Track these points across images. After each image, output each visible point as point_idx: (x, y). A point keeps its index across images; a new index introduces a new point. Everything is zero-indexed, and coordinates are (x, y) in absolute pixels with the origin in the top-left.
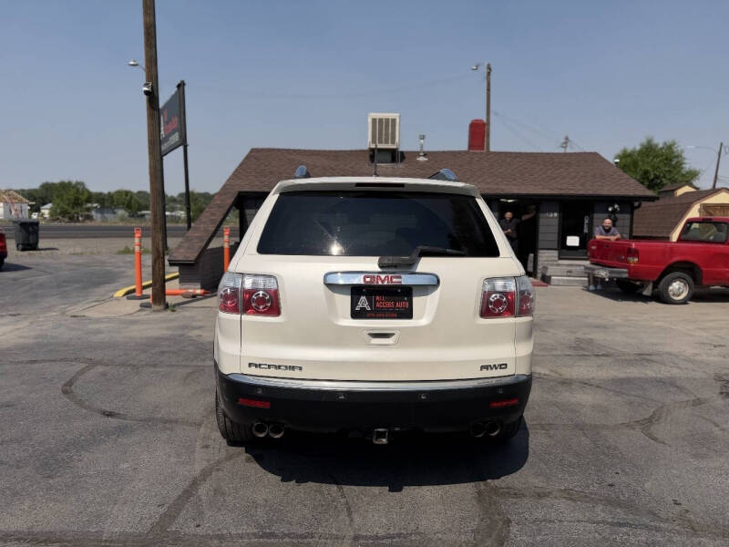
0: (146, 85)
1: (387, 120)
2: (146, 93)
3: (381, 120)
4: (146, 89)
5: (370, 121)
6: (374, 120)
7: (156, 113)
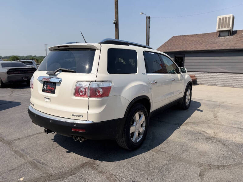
0: (114, 21)
1: (226, 18)
2: (114, 23)
3: (223, 19)
4: (114, 22)
5: (218, 19)
6: (220, 19)
7: (117, 29)
